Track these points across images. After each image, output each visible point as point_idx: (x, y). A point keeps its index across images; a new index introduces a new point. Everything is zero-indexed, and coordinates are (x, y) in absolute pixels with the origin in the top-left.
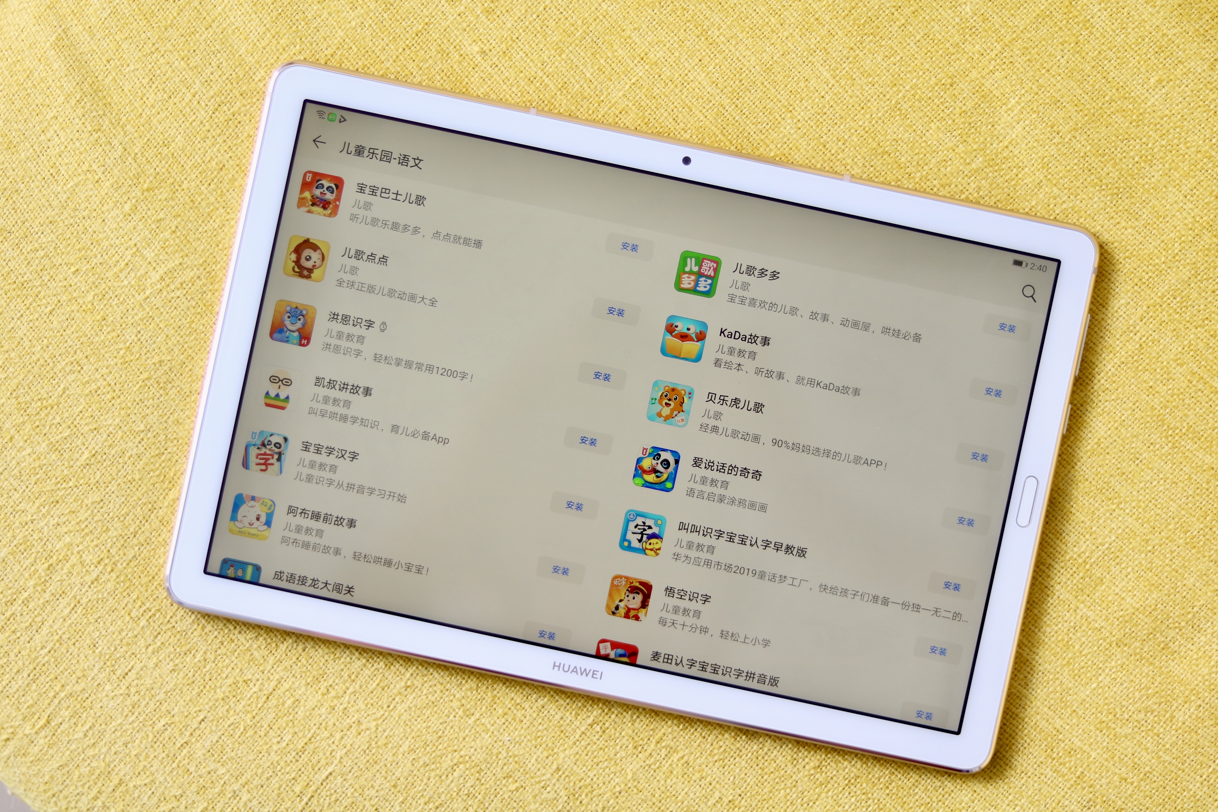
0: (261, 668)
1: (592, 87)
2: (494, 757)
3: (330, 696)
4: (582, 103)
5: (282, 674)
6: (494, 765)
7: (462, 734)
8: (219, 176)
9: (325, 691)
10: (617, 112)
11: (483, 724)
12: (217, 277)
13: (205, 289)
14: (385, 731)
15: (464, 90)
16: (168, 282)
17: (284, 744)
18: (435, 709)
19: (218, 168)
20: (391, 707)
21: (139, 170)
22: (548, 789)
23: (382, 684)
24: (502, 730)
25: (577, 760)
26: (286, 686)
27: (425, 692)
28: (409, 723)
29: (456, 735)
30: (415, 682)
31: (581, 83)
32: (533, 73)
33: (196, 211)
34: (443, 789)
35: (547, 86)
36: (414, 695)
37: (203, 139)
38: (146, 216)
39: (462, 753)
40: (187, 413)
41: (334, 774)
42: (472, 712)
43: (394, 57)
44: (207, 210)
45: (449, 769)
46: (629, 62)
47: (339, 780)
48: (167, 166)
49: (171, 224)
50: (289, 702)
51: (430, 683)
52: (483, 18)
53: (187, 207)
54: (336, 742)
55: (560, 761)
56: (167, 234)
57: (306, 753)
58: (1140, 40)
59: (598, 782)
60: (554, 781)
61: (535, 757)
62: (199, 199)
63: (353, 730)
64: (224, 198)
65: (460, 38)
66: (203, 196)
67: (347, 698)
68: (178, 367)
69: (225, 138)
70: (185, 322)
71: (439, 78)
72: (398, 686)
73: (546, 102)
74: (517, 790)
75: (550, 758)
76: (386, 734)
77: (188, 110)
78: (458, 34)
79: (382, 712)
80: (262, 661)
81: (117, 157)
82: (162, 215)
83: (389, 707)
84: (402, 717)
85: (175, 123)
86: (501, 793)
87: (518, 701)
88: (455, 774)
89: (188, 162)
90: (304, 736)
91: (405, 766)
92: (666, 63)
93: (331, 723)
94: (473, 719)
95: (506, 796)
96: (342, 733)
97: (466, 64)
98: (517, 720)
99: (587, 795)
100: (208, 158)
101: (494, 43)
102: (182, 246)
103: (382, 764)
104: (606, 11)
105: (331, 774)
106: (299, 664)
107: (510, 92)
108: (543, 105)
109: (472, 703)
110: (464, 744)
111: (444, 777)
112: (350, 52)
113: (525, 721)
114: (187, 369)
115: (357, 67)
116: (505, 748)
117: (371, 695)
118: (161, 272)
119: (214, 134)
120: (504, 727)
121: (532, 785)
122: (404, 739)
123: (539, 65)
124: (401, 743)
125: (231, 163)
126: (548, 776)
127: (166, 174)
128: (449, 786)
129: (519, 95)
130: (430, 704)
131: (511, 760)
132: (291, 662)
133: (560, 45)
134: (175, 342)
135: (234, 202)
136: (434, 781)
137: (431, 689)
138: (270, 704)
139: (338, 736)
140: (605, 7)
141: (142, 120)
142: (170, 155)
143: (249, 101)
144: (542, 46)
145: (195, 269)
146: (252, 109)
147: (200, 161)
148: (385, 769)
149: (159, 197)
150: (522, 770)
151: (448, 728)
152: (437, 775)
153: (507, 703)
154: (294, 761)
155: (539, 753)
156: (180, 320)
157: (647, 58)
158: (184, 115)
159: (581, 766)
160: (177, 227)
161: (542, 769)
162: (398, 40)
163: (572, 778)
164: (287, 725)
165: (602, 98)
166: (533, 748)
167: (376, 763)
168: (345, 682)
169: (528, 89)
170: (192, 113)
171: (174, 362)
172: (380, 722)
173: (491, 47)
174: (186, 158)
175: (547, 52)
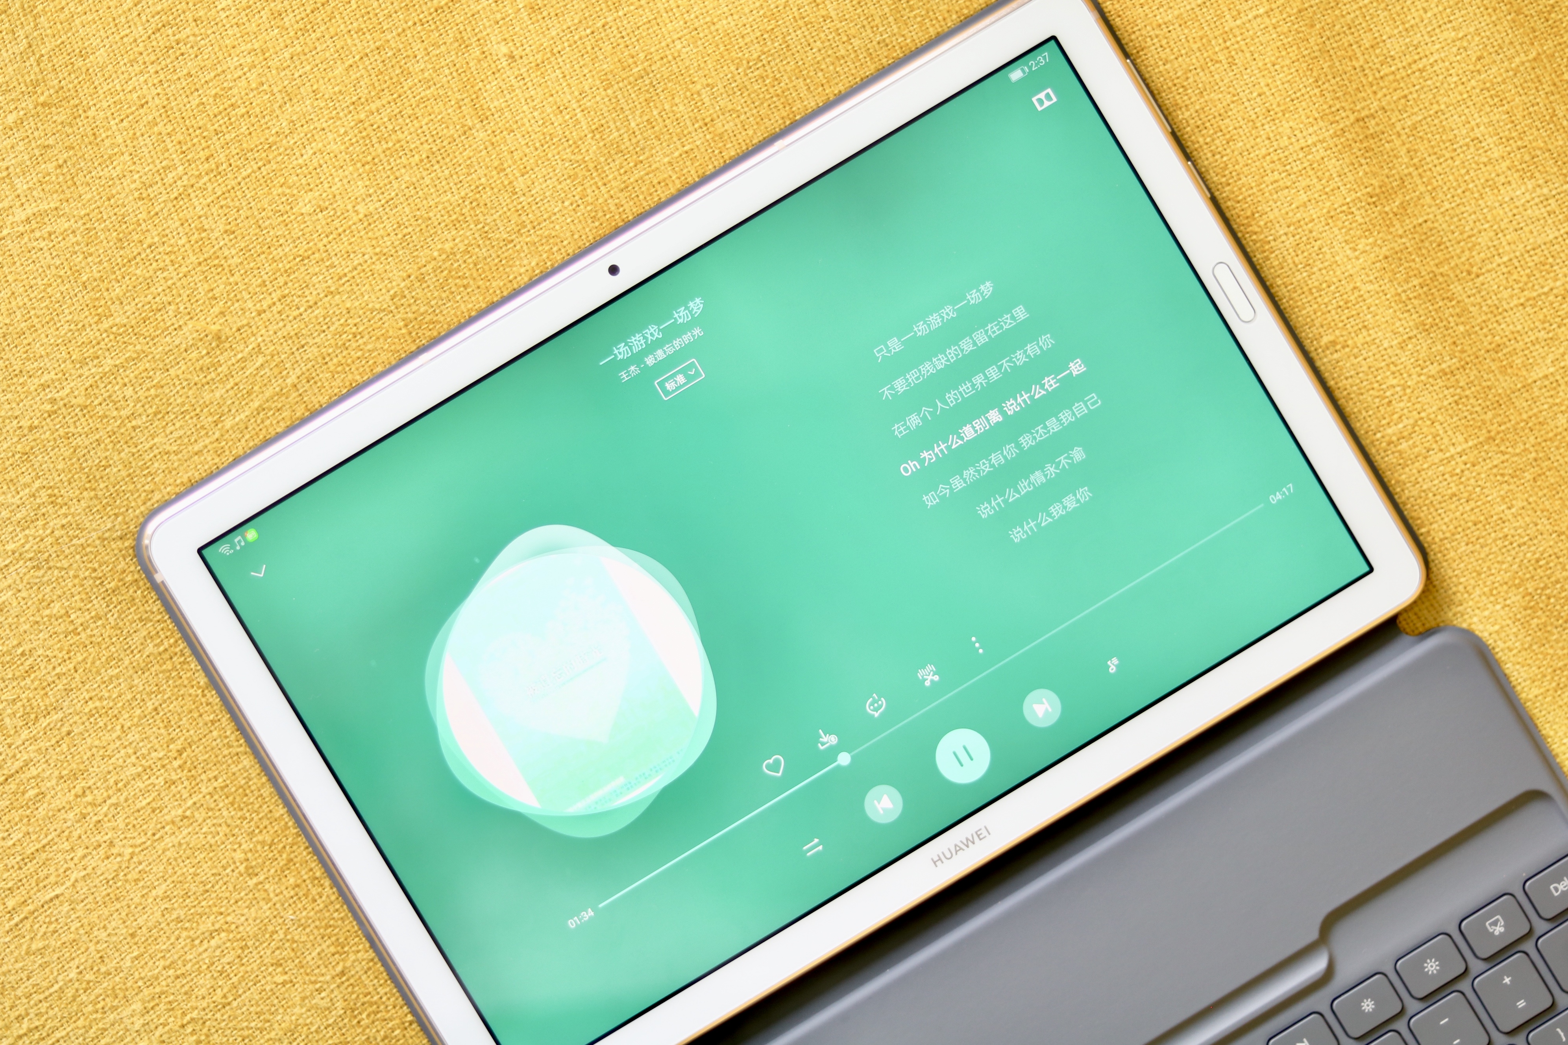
0: (9, 741)
1: (634, 141)
2: (267, 936)
3: (84, 800)
4: (615, 157)
5: (32, 755)
6: (265, 945)
7: (236, 896)
8: (137, 113)
9: (80, 793)
10: (655, 182)
11: (266, 891)
12: (96, 238)
13: (77, 248)
14: (140, 863)
15: (474, 96)
16: (35, 226)
17: (10, 843)
18: (211, 855)
19: (138, 103)
20: (157, 837)
21: (40, 77)
22: (323, 994)
23: (154, 805)
24: (286, 905)
25: (369, 969)
26: (34, 772)
27: (204, 830)
28: (174, 863)
29: (228, 894)
30: (197, 814)
31: (622, 132)
32: (565, 101)
33: (96, 149)
34: (191, 957)
35: (578, 122)
36: (190, 829)
37: (131, 61)
38: (31, 137)
39: (229, 919)
40: (9, 396)
41: (61, 898)
42: (256, 871)
43: (400, 30)
44: (110, 152)
45: (207, 934)
46: (689, 123)
47: (66, 907)
48: (76, 81)
49: (59, 156)
50: (31, 793)
51: (215, 821)
52: (524, 14)
53: (86, 140)
54: (76, 860)
55: (348, 964)
56: (51, 167)
57: (35, 861)
58: (1324, 285)
59: (388, 1003)
60: (333, 986)
61: (319, 950)
62: (104, 135)
63: (102, 852)
64: (135, 143)
65: (489, 30)
66: (109, 133)
67: (105, 809)
68: (15, 336)
69: (159, 68)
70: (40, 283)
71: (447, 72)
72: (173, 813)
73: (571, 142)
74: (284, 984)
75: (337, 956)
76: (140, 867)
77: (123, 20)
78: (487, 24)
79: (144, 840)
80: (12, 732)
81: (17, 52)
82: (51, 142)
83: (154, 835)
84: (167, 853)
85: (102, 31)
86: (263, 982)
87: (318, 874)
88: (213, 943)
89: (104, 85)
90: (38, 840)
91: (153, 913)
92: (733, 139)
93: (75, 834)
94: (255, 880)
95: (268, 988)
96: (86, 851)
97: (486, 65)
98: (310, 897)
99: (368, 1016)
100: (130, 88)
101: (528, 49)
102: (65, 187)
103: (124, 903)
104: (679, 52)
105: (57, 896)
106: (58, 749)
107: (530, 116)
108: (566, 144)
109: (260, 861)
110: (234, 907)
111: (197, 942)
112: (347, 6)
113: (319, 902)
114: (25, 342)
115: (350, 27)
116: (284, 928)
117: (136, 814)
118: (29, 211)
119: (147, 59)
120: (291, 901)
121: (304, 983)
122: (161, 880)
123: (576, 93)
124: (156, 883)
125: (157, 101)
126: (328, 978)
127: (72, 91)
128: (200, 954)
129: (540, 122)
130: (207, 846)
131: (287, 945)
132: (48, 744)
133: (610, 76)
134: (21, 304)
135: (146, 151)
136: (183, 943)
137: (213, 829)
138: (7, 788)
139: (80, 852)
140: (679, 47)
141: (62, 16)
142: (84, 69)
143: (203, 31)
144: (586, 71)
145: (72, 221)
146: (203, 42)
147: (118, 87)
148: (127, 910)
149: (55, 118)
150: (297, 961)
151: (221, 882)
152: (189, 937)
153: (303, 872)
154: (16, 867)
155: (324, 946)
156: (35, 278)
157: (713, 126)
158: (116, 25)
159: (372, 977)
160: (65, 162)
161: (322, 967)
162: (411, 10)
163: (357, 988)
164: (21, 820)
165: (641, 158)
166: (319, 938)
167: (117, 899)
168: (108, 788)
169: (553, 119)
170: (126, 26)
171: (11, 328)
172: (137, 850)
173: (523, 54)
174: (102, 80)
175: (590, 80)
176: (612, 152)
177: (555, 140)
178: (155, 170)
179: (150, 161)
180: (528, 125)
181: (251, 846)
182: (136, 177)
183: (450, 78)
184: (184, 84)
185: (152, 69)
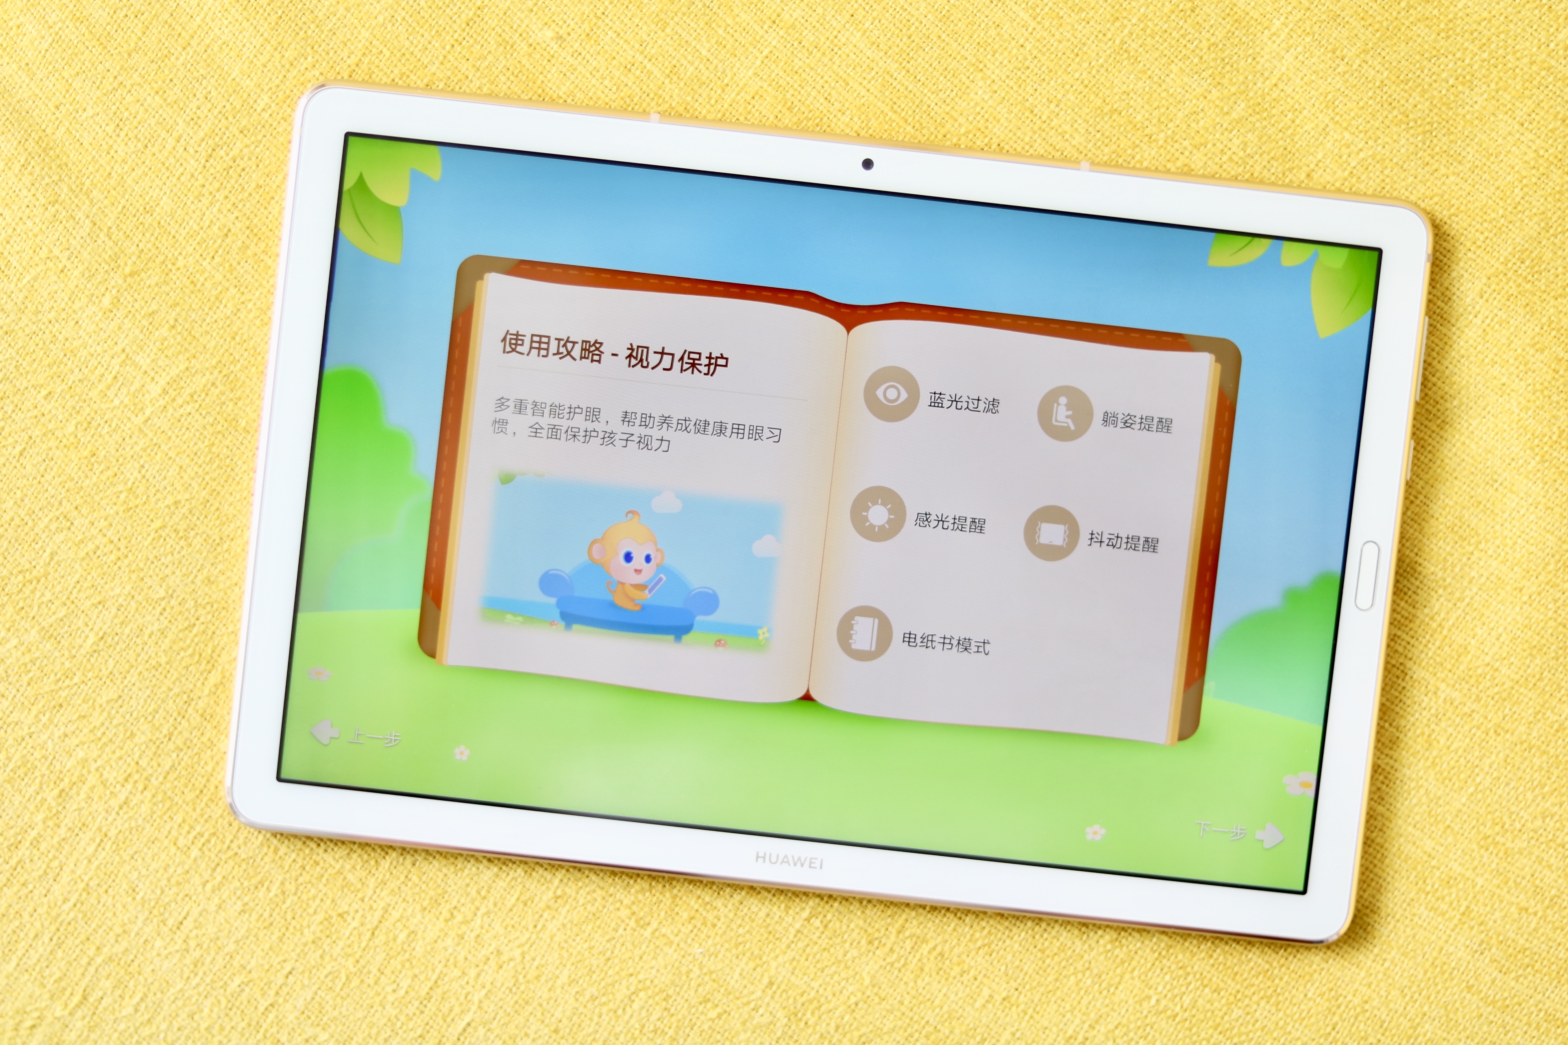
0: (360, 895)
1: (712, 67)
2: (684, 978)
3: (456, 921)
4: (700, 91)
5: (388, 900)
6: (685, 987)
7: (638, 952)
8: (224, 244)
9: (448, 916)
10: (749, 98)
11: (664, 935)
12: (238, 380)
13: (223, 398)
14: (534, 959)
15: (540, 91)
16: (173, 394)
17: (402, 992)
18: (598, 923)
19: (221, 234)
20: (539, 927)
21: (116, 249)
22: (761, 1011)
23: (523, 898)
24: (689, 941)
25: (795, 968)
26: (396, 915)
27: (581, 901)
28: (566, 946)
29: (630, 954)
30: (567, 890)
31: (696, 64)
32: (630, 58)
33: (200, 295)
34: (620, 1028)
35: (650, 73)
36: (567, 907)
37: (196, 197)
38: (133, 310)
39: (641, 977)
40: (220, 567)
41: (473, 1024)
42: (647, 920)
43: (441, 58)
44: (214, 293)
45: (626, 1000)
46: (757, 28)
47: (481, 1031)
48: (153, 239)
49: (168, 317)
50: (402, 936)
53: (187, 291)
54: (472, 982)
55: (773, 972)
56: (164, 331)
57: (433, 1000)
59: (826, 994)
60: (767, 999)
61: (738, 970)
62: (202, 279)
63: (492, 963)
64: (235, 274)
65: (526, 22)
66: (206, 275)
67: (479, 921)
68: (201, 507)
69: (227, 192)
70: (202, 447)
71: (504, 79)
72: (545, 898)
73: (652, 95)
74: (719, 1016)
75: (758, 969)
76: (536, 963)
77: (172, 160)
78: (523, 16)
79: (527, 935)
80: (359, 886)
81: (85, 235)
82: (154, 307)
83: (535, 926)
84: (555, 939)
85: (157, 180)
86: (699, 1024)
87: (707, 899)
88: (636, 1006)
89: (181, 230)
90: (428, 979)
91: (566, 1002)
92: (806, 24)
93: (461, 958)
94: (650, 930)
95: (706, 1027)
96: (478, 969)
97: (538, 56)
98: (709, 924)
99: (813, 1013)
100: (207, 223)
101: (572, 24)
102: (186, 345)
103: (535, 1004)
105: (469, 1024)
106: (410, 884)
107: (602, 87)
108: (648, 99)
109: (646, 909)
110: (641, 964)
111: (620, 1012)
112: (381, 57)
113: (719, 925)
114: (213, 509)
115: (392, 76)
116: (697, 963)
117: (510, 914)
118: (162, 383)
119: (211, 189)
120: (692, 935)
121: (738, 1008)
122: (561, 967)
123: (637, 46)
124: (557, 972)
125: (239, 225)
126: (759, 993)
127: (153, 250)
128: (628, 1022)
129: (614, 89)
130: (590, 916)
131: (707, 978)
132: (398, 883)
133: (662, 16)
134: (193, 474)
135: (249, 277)
136: (607, 1019)
137: (589, 897)
138: (377, 941)
139: (473, 973)
141: (112, 182)
142: (155, 224)
143: (253, 139)
144: (637, 21)
145: (208, 374)
146: (258, 150)
147: (196, 227)
148: (540, 1010)
149: (148, 283)
150: (722, 990)
151: (618, 945)
152: (610, 1010)
153: (692, 903)
154: (418, 1013)
155: (742, 965)
156: (195, 444)
157: (781, 21)
158: (168, 169)
159: (800, 976)
160: (176, 320)
161: (749, 986)
162: (443, 34)
163: (790, 992)
164: (403, 966)
165: (726, 81)
166: (734, 959)
167: (527, 1003)
168: (473, 901)
169: (625, 80)
170: (178, 165)
171: (193, 502)
172: (526, 948)
173: (569, 29)
174: (177, 226)
175: (645, 28)
176: (696, 87)
177: (635, 100)
178: (265, 291)
179: (257, 285)
180: (603, 96)
181: (632, 898)
182: (250, 305)
183: (509, 83)
184: (257, 198)
185: (220, 196)
